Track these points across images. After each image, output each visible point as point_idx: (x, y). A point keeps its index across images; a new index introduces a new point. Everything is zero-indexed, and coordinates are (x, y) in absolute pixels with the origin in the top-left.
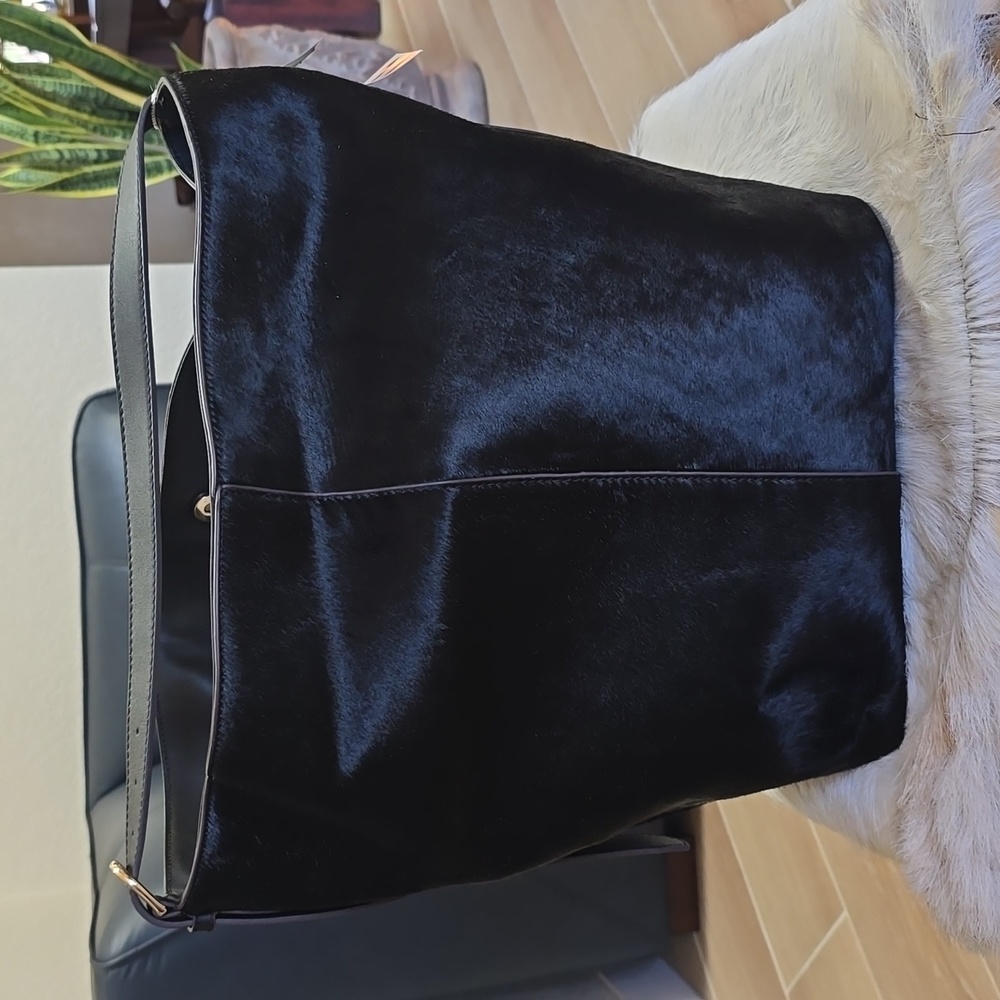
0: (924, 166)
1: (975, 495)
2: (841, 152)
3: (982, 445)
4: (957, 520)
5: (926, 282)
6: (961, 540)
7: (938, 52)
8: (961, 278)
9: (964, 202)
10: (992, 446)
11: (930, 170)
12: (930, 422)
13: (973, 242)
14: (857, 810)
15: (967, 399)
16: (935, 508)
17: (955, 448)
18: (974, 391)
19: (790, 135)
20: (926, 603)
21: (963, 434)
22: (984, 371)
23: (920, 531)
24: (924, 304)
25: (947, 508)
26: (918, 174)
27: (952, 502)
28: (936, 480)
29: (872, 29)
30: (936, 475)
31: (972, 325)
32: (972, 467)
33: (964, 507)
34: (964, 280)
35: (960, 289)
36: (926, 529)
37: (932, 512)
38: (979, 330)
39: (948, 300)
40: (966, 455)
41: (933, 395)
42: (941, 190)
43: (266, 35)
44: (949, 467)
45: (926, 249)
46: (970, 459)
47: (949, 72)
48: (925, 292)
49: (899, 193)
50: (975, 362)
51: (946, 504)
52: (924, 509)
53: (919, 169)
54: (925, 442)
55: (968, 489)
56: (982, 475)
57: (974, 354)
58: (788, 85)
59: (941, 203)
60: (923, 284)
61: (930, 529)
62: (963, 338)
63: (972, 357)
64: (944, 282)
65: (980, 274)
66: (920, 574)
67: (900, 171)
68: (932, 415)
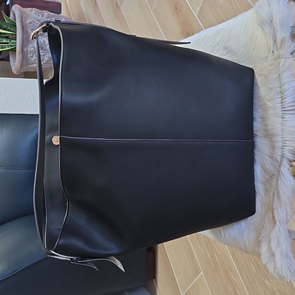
0: (272, 65)
1: (282, 155)
2: (244, 60)
3: (285, 142)
4: (276, 162)
5: (269, 97)
6: (278, 167)
7: (280, 36)
8: (280, 96)
9: (284, 76)
10: (288, 142)
11: (273, 67)
12: (268, 135)
13: (286, 87)
14: (241, 241)
15: (281, 129)
16: (269, 158)
17: (276, 142)
18: (283, 127)
19: (226, 54)
20: (264, 184)
21: (279, 139)
22: (286, 122)
23: (263, 164)
24: (268, 103)
25: (273, 159)
26: (269, 68)
27: (275, 157)
28: (269, 151)
29: (262, 28)
30: (269, 149)
31: (283, 109)
32: (281, 148)
33: (279, 159)
34: (282, 97)
35: (280, 99)
36: (266, 164)
37: (268, 159)
38: (285, 111)
39: (277, 102)
40: (280, 144)
41: (269, 128)
42: (277, 72)
43: (31, 11)
44: (273, 148)
45: (270, 88)
46: (281, 145)
47: (283, 41)
48: (268, 100)
49: (262, 72)
50: (283, 119)
51: (273, 157)
52: (265, 159)
53: (270, 66)
54: (266, 140)
55: (280, 154)
56: (285, 150)
57: (283, 117)
58: (228, 40)
59: (276, 76)
60: (268, 97)
61: (267, 164)
62: (280, 113)
63: (283, 118)
64: (276, 97)
65: (287, 96)
66: (262, 176)
67: (263, 66)
68: (269, 133)
